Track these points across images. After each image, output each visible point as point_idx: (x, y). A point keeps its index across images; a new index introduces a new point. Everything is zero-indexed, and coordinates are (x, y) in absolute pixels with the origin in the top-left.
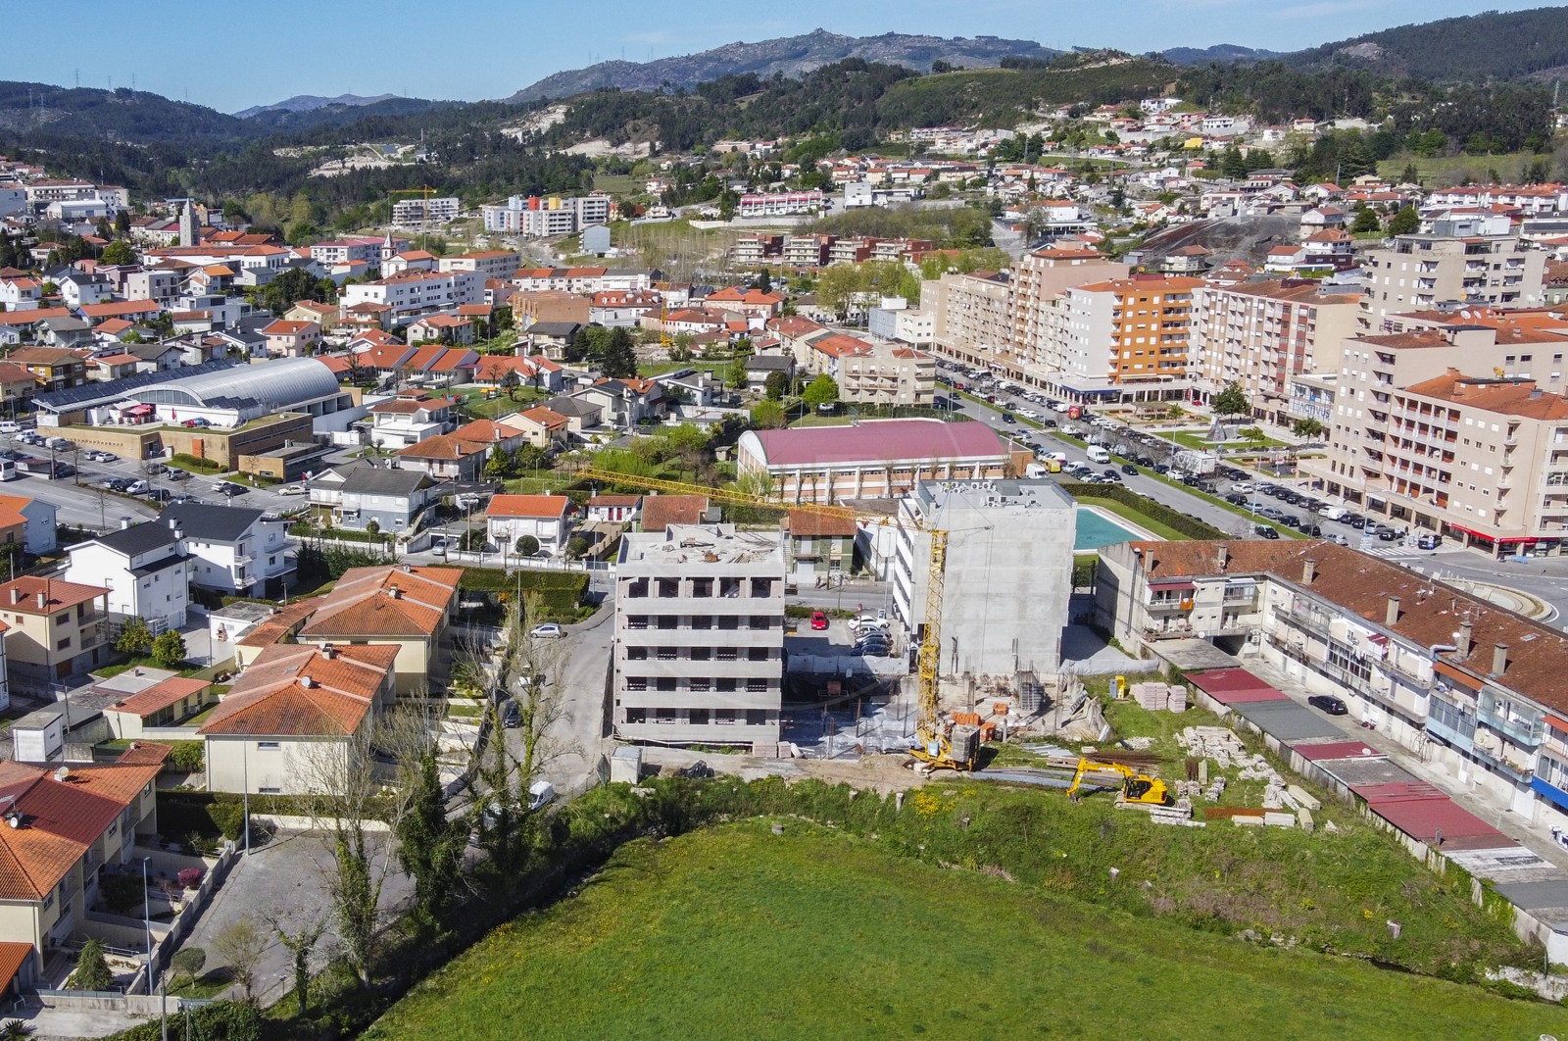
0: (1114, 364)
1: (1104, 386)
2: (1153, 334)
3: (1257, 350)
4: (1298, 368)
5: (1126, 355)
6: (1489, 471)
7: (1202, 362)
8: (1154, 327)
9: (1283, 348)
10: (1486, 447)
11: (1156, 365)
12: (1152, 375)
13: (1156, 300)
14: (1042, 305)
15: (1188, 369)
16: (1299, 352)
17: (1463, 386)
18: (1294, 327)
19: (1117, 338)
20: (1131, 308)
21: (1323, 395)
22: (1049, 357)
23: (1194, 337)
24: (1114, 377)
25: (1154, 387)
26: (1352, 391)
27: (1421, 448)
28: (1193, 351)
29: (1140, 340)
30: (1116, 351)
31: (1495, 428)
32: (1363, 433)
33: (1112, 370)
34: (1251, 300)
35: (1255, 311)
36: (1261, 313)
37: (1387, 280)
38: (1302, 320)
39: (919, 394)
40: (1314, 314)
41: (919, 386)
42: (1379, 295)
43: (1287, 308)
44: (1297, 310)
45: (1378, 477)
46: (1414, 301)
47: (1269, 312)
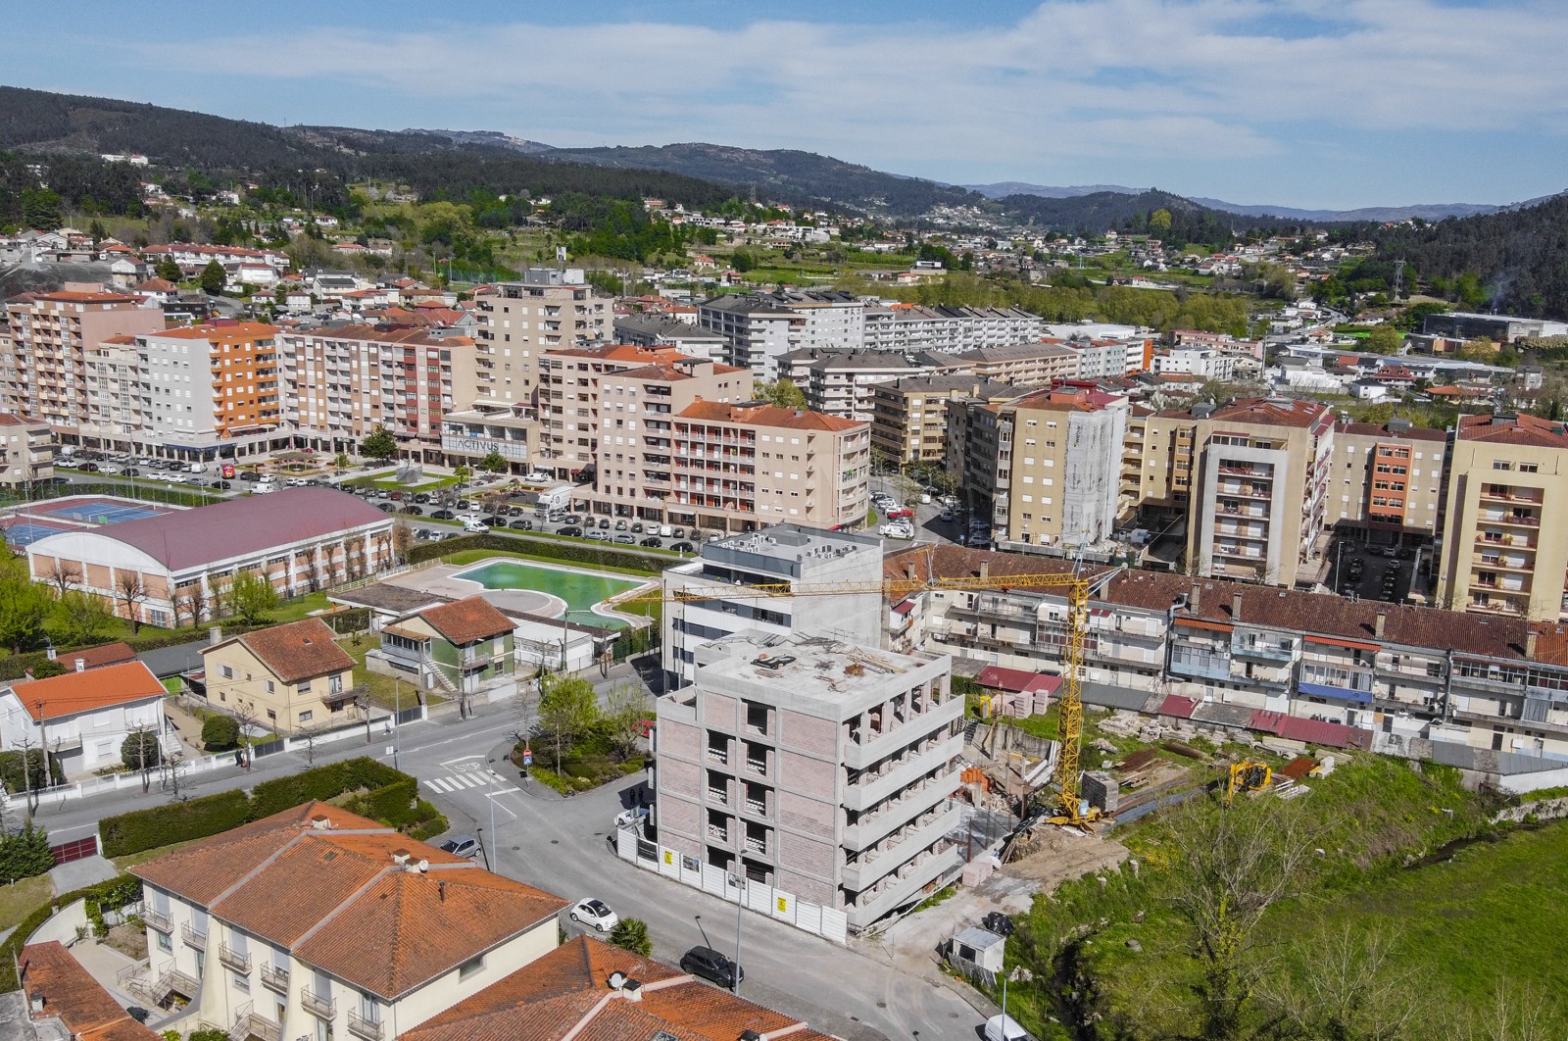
0: (220, 417)
1: (211, 441)
2: (250, 382)
3: (375, 393)
4: (434, 406)
5: (231, 406)
6: (794, 477)
7: (292, 409)
8: (250, 375)
9: (413, 389)
10: (787, 458)
11: (256, 414)
12: (255, 426)
13: (248, 347)
14: (88, 356)
15: (282, 417)
16: (434, 393)
17: (740, 409)
18: (422, 369)
19: (218, 389)
20: (228, 356)
21: (486, 430)
22: (114, 414)
23: (281, 384)
24: (221, 431)
25: (262, 437)
26: (620, 422)
27: (712, 465)
28: (282, 398)
29: (240, 390)
30: (219, 403)
31: (795, 441)
32: (640, 459)
33: (218, 424)
34: (357, 345)
35: (364, 356)
36: (375, 357)
37: (507, 324)
38: (431, 362)
39: (35, 468)
40: (446, 356)
41: (35, 457)
42: (500, 337)
43: (410, 351)
44: (422, 353)
45: (668, 494)
46: (542, 341)
47: (387, 356)
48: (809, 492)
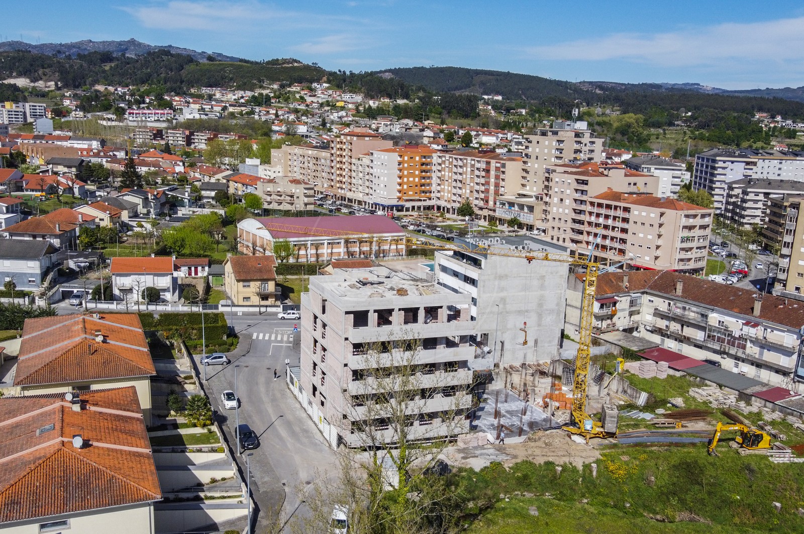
0: (400, 191)
1: (395, 202)
2: (416, 176)
3: (472, 184)
4: (497, 193)
5: (405, 187)
6: (650, 237)
7: (439, 192)
8: (417, 172)
9: (488, 183)
10: (647, 225)
11: (418, 192)
12: (417, 198)
13: (417, 158)
14: (354, 161)
15: (432, 195)
16: (497, 185)
17: (626, 195)
18: (493, 173)
19: (400, 177)
20: (406, 162)
21: (516, 206)
22: (360, 188)
23: (434, 179)
24: (400, 198)
25: (419, 204)
26: (562, 200)
27: (606, 227)
28: (434, 186)
29: (411, 179)
30: (400, 184)
31: (652, 215)
32: (570, 221)
33: (398, 194)
34: (466, 159)
35: (469, 165)
36: (473, 166)
37: (537, 150)
38: (497, 169)
39: (306, 205)
40: (504, 166)
41: (306, 200)
42: (533, 157)
43: (488, 163)
44: (494, 164)
45: (581, 242)
46: (553, 159)
47: (478, 165)
48: (658, 247)
